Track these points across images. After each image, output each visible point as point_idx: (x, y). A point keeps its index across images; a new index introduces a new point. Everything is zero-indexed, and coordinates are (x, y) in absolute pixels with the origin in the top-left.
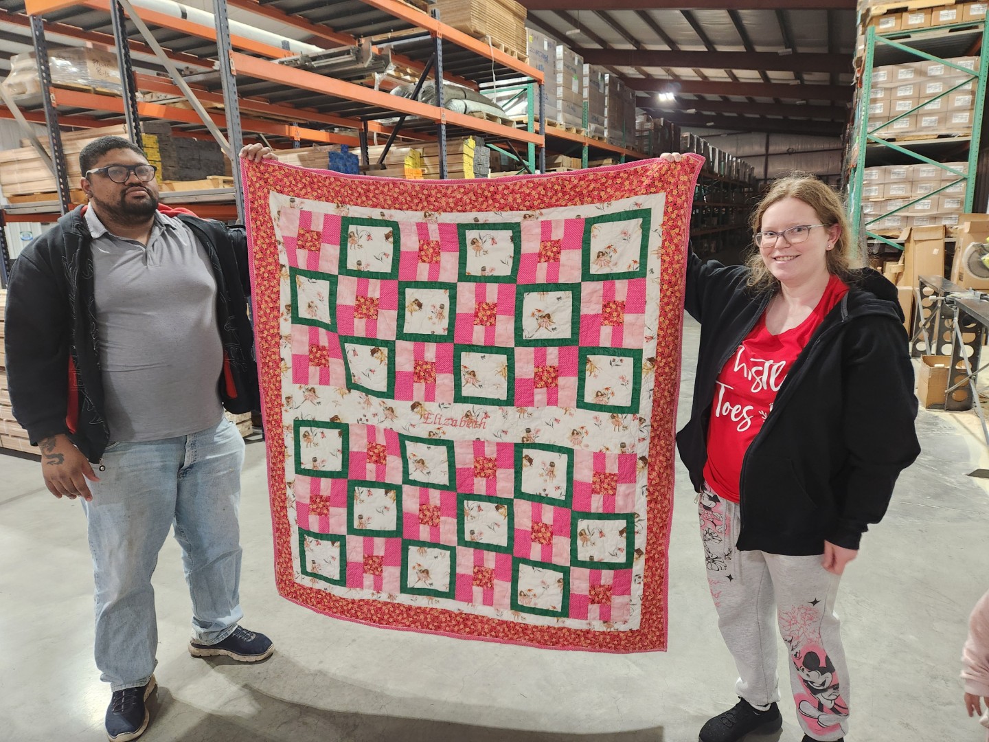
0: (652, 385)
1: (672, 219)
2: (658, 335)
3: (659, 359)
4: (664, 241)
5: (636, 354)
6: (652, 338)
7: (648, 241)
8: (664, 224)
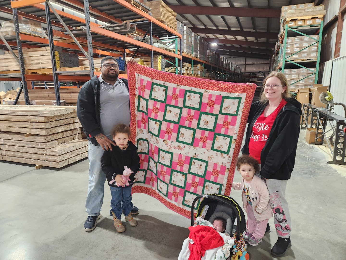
0: (234, 147)
1: (247, 101)
2: (238, 133)
3: (237, 140)
4: (244, 107)
5: (231, 137)
6: (236, 133)
7: (239, 106)
8: (245, 102)
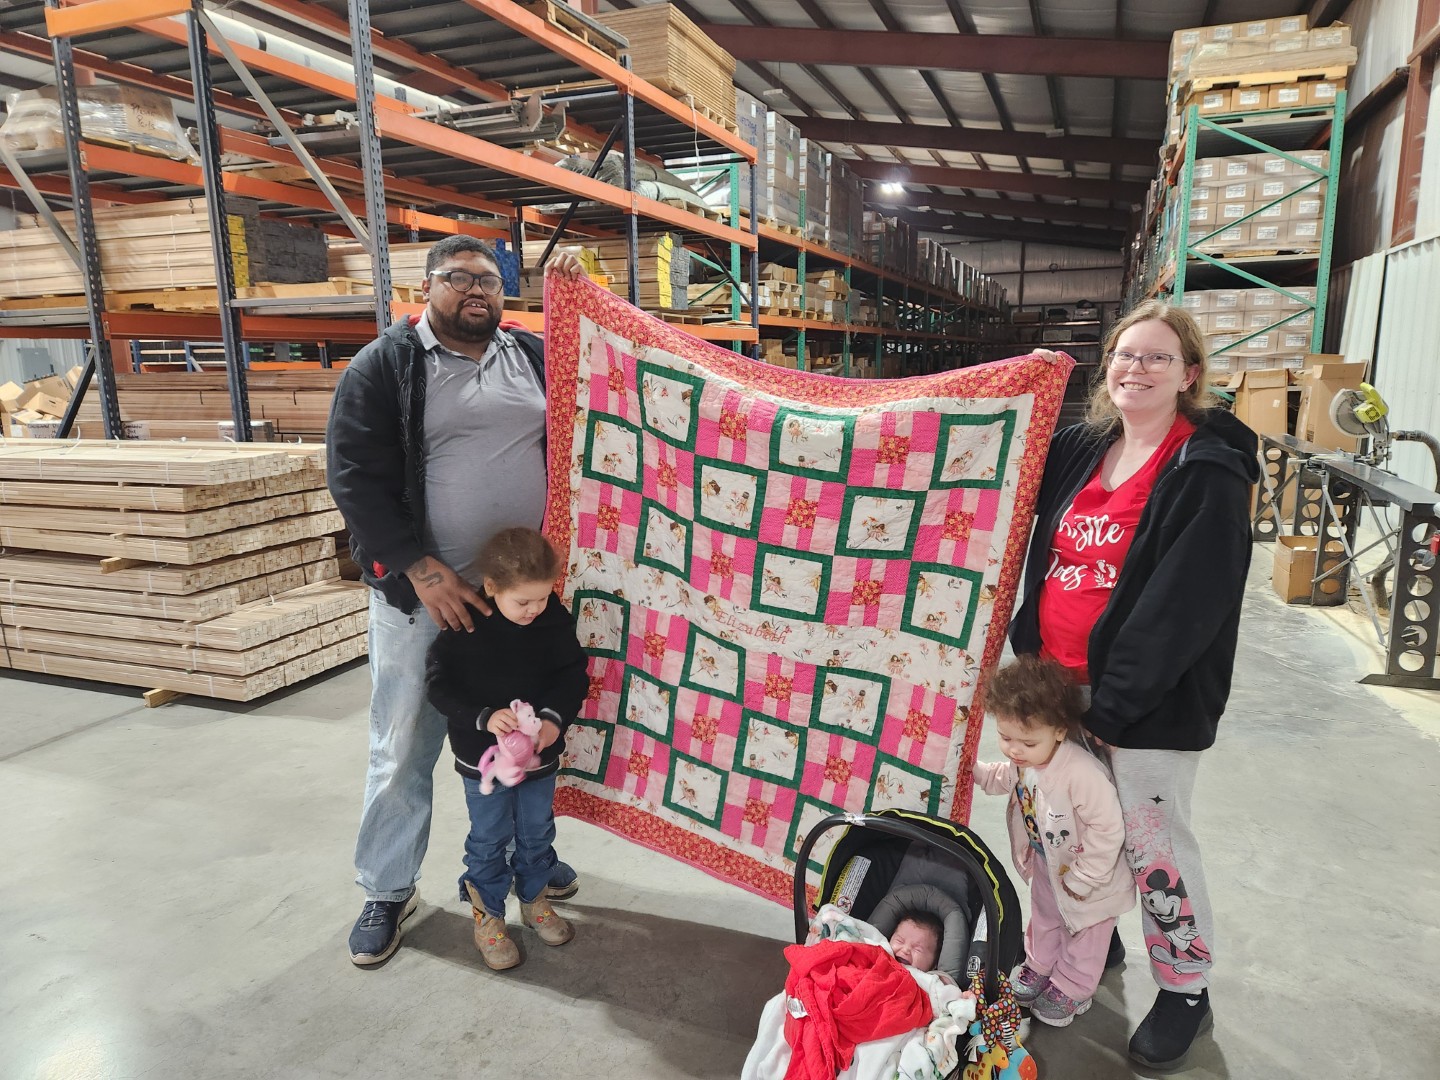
0: (988, 619)
1: (1040, 427)
2: (1004, 560)
3: (1002, 589)
4: (1027, 451)
5: (976, 577)
6: (996, 561)
7: (1008, 447)
8: (1029, 431)
